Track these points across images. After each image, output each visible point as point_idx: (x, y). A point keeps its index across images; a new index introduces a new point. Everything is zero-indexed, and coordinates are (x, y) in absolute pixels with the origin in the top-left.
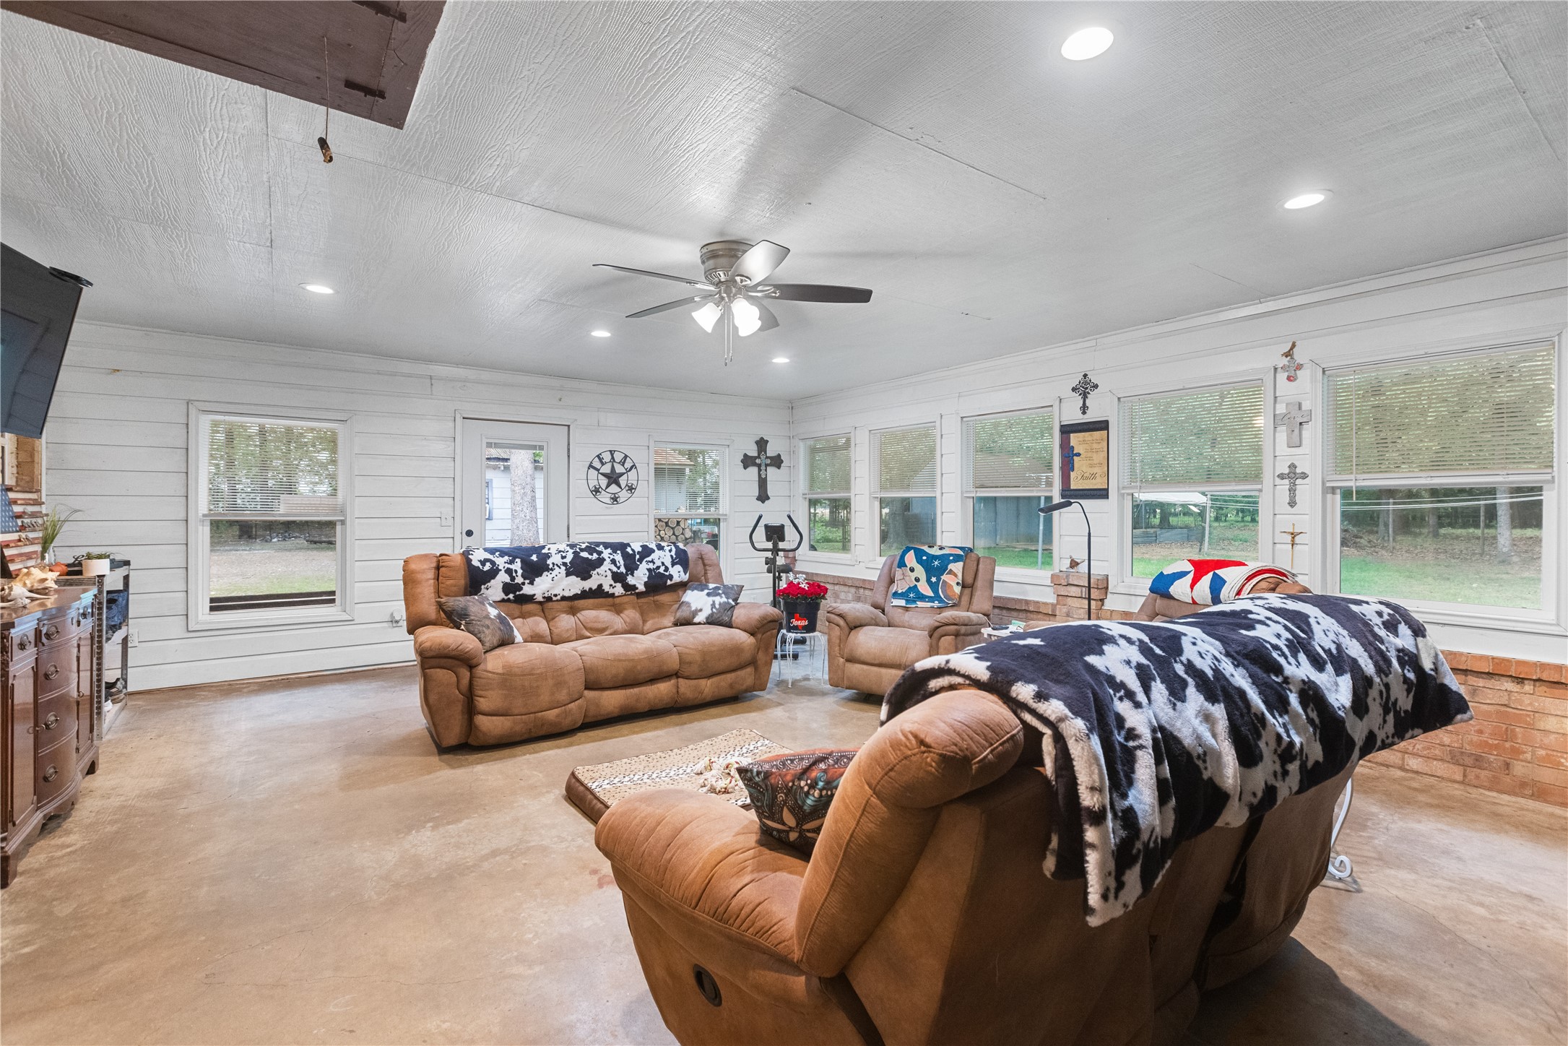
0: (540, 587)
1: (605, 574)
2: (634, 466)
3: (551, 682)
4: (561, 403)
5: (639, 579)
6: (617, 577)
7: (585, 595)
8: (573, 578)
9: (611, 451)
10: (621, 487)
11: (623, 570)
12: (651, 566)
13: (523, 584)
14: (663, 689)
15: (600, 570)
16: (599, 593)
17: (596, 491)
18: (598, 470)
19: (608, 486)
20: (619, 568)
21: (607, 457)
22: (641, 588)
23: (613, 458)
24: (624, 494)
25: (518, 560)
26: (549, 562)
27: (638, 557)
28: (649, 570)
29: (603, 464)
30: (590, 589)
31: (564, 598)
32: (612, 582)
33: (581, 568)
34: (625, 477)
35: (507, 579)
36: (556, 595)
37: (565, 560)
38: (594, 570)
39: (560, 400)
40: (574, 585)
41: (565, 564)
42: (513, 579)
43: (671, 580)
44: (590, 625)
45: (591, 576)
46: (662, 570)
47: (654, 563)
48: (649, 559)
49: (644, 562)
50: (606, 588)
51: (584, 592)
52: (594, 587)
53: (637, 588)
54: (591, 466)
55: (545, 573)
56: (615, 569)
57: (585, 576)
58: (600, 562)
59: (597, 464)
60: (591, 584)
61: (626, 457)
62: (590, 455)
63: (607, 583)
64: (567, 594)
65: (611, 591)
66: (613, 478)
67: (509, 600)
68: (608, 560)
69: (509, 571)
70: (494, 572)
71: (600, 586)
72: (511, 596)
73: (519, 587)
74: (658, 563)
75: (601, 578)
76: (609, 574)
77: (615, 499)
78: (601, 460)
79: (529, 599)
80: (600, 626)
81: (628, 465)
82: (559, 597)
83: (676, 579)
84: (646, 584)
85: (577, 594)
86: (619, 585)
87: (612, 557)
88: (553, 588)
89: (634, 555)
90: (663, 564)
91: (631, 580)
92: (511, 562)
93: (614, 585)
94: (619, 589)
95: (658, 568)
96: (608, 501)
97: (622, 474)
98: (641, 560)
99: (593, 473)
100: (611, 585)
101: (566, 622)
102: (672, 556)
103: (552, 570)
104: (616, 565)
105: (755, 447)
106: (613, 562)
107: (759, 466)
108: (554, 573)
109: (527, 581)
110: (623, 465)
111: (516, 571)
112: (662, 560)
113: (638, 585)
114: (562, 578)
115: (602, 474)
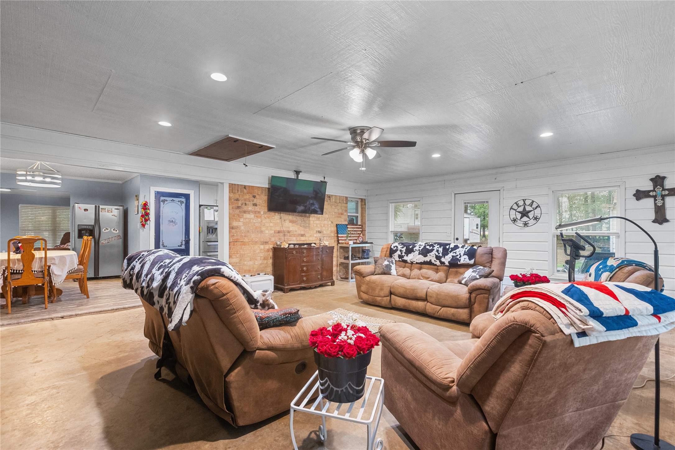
0: (409, 258)
1: (433, 256)
2: (538, 206)
3: (379, 288)
4: (496, 180)
5: (447, 260)
6: (438, 258)
7: (425, 263)
8: (421, 256)
9: (523, 200)
10: (529, 218)
11: (441, 255)
12: (454, 254)
13: (405, 256)
14: (420, 305)
15: (431, 254)
16: (430, 263)
17: (514, 220)
18: (515, 210)
19: (521, 218)
20: (439, 254)
21: (521, 203)
22: (447, 264)
23: (524, 203)
24: (532, 222)
25: (405, 247)
26: (414, 249)
27: (450, 250)
28: (453, 256)
29: (519, 207)
30: (427, 261)
31: (417, 263)
32: (436, 259)
33: (425, 252)
34: (532, 212)
35: (400, 253)
36: (414, 261)
37: (420, 249)
38: (429, 253)
39: (496, 179)
40: (421, 259)
41: (419, 250)
42: (402, 253)
43: (460, 262)
44: (423, 275)
45: (427, 256)
46: (458, 257)
47: (456, 253)
48: (455, 251)
49: (452, 253)
50: (433, 261)
51: (424, 262)
52: (428, 261)
53: (445, 264)
54: (511, 208)
55: (412, 253)
56: (437, 254)
57: (425, 256)
58: (432, 250)
59: (515, 207)
60: (427, 259)
61: (533, 202)
62: (511, 202)
63: (433, 260)
64: (418, 261)
65: (435, 263)
66: (525, 214)
67: (400, 261)
68: (435, 250)
69: (401, 251)
70: (396, 250)
71: (431, 260)
72: (401, 259)
73: (403, 257)
74: (458, 253)
75: (432, 257)
76: (435, 256)
77: (526, 224)
78: (517, 205)
79: (405, 262)
80: (427, 276)
81: (535, 205)
82: (415, 263)
83: (462, 262)
84: (449, 262)
85: (422, 262)
86: (438, 261)
87: (438, 249)
88: (413, 259)
89: (449, 249)
90: (460, 254)
91: (443, 260)
92: (403, 248)
93: (436, 260)
94: (438, 263)
95: (457, 256)
96: (522, 225)
97: (531, 211)
98: (451, 252)
99: (513, 212)
100: (435, 261)
101: (416, 272)
102: (465, 251)
103: (415, 252)
104: (438, 252)
105: (651, 184)
106: (438, 251)
107: (655, 197)
108: (415, 253)
109: (406, 255)
110: (531, 206)
111: (403, 251)
112: (460, 252)
113: (445, 262)
114: (417, 255)
115: (518, 212)
